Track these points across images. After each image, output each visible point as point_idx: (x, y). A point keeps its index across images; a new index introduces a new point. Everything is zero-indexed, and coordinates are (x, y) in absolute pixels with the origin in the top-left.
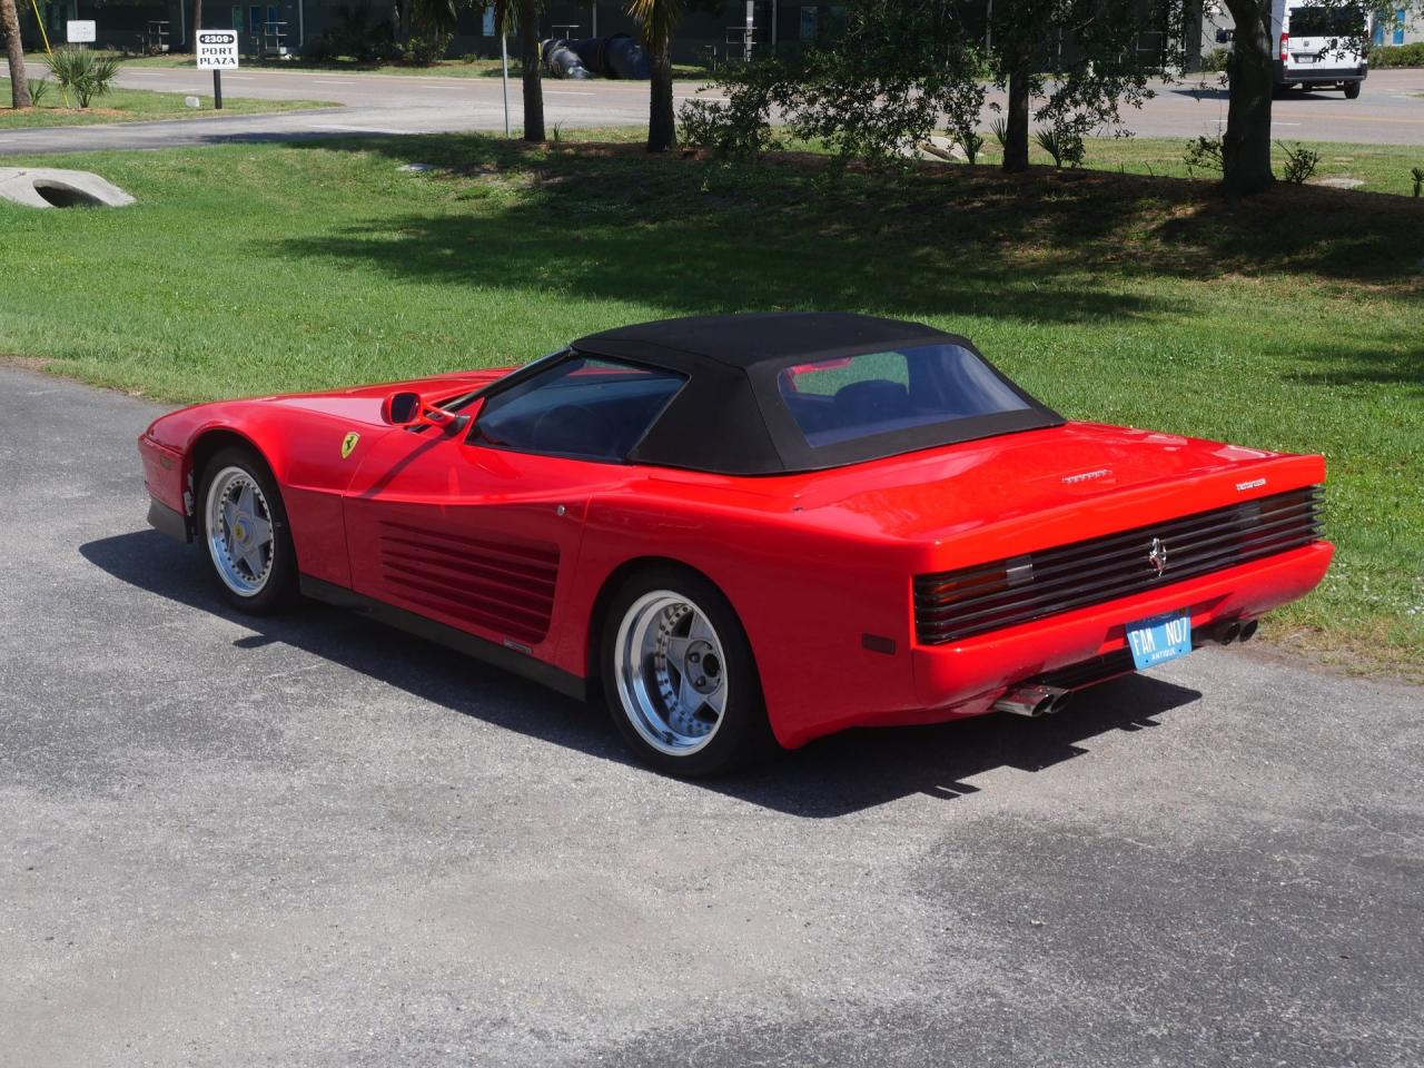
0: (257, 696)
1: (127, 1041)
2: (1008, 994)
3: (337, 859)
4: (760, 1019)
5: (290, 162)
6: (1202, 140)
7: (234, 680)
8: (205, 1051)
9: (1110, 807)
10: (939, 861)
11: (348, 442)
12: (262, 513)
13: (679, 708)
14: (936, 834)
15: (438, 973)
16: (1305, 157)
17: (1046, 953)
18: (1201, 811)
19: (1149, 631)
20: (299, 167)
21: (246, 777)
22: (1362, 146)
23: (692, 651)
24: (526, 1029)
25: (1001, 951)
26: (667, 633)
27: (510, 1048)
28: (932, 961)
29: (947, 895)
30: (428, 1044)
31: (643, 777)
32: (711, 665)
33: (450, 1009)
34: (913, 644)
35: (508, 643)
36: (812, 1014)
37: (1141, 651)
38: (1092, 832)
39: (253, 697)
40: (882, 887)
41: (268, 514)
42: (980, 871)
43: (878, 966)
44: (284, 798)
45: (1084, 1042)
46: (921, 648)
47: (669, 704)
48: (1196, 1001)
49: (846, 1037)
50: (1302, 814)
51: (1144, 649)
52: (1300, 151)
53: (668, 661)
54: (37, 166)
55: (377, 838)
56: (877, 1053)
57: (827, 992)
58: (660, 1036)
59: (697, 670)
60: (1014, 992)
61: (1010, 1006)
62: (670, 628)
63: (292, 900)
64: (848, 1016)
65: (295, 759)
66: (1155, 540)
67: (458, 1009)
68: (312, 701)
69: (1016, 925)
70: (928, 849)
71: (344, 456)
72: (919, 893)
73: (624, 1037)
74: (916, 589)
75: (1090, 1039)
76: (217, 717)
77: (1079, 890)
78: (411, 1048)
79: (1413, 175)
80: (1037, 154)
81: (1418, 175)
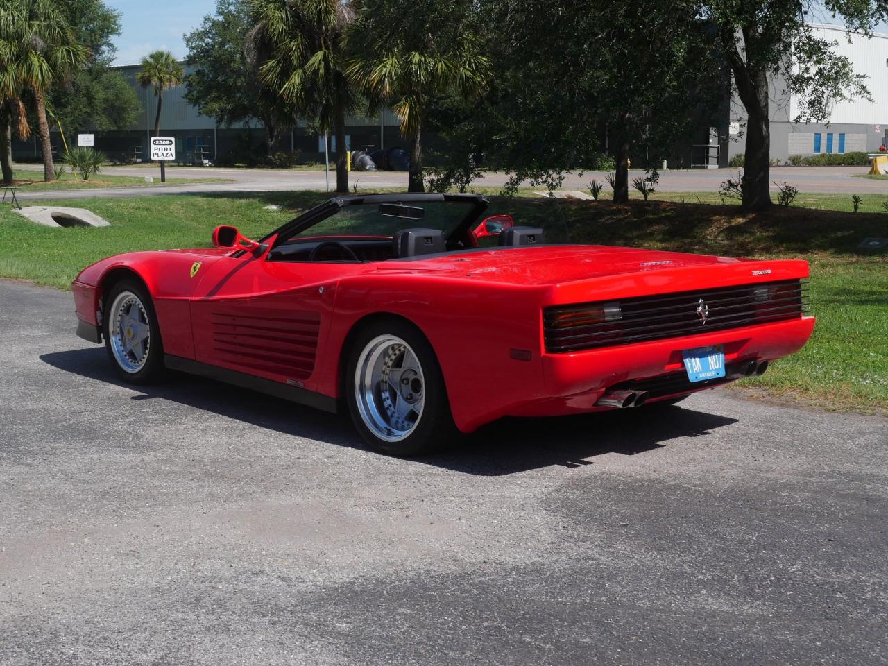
0: (131, 419)
1: (3, 582)
2: (604, 559)
3: (165, 494)
4: (435, 571)
5: (201, 204)
6: (729, 181)
7: (118, 412)
8: (55, 588)
9: (674, 470)
10: (561, 495)
11: (195, 268)
12: (143, 320)
13: (396, 415)
14: (559, 483)
15: (222, 548)
16: (789, 190)
17: (629, 539)
18: (732, 472)
19: (697, 360)
21: (116, 456)
22: (823, 194)
23: (403, 378)
24: (276, 576)
25: (599, 538)
26: (388, 367)
27: (263, 586)
28: (553, 543)
29: (565, 511)
30: (207, 584)
31: (372, 456)
32: (416, 385)
33: (226, 566)
34: (543, 352)
35: (289, 382)
36: (469, 569)
37: (692, 369)
38: (662, 482)
39: (128, 420)
40: (523, 507)
41: (147, 321)
42: (588, 500)
43: (516, 545)
44: (137, 465)
45: (654, 582)
46: (548, 355)
47: (389, 413)
48: (730, 562)
49: (492, 580)
50: (798, 473)
51: (695, 370)
52: (787, 187)
53: (389, 385)
54: (54, 205)
55: (193, 484)
56: (512, 588)
57: (482, 558)
58: (367, 580)
59: (407, 389)
60: (608, 558)
61: (605, 565)
62: (390, 363)
63: (131, 514)
64: (495, 570)
65: (149, 447)
66: (700, 301)
67: (231, 566)
68: (165, 421)
69: (610, 525)
70: (554, 489)
71: (192, 276)
72: (547, 510)
73: (341, 581)
74: (544, 316)
75: (659, 581)
76: (104, 428)
77: (651, 509)
78: (195, 586)
79: (853, 200)
80: (633, 193)
81: (856, 199)
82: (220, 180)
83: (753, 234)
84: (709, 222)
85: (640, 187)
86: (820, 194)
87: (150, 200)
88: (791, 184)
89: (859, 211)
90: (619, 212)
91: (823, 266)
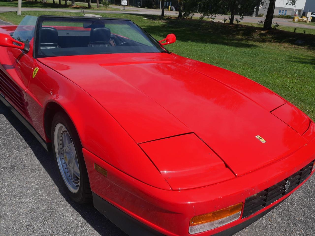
6: (261, 21)
16: (277, 25)
20: (129, 17)
52: (276, 23)
54: (93, 14)
79: (294, 29)
80: (235, 22)
81: (295, 29)
82: (137, 11)
83: (266, 36)
84: (255, 32)
85: (237, 20)
86: (282, 26)
87: (117, 14)
88: (278, 23)
89: (295, 32)
90: (230, 27)
91: (285, 47)
